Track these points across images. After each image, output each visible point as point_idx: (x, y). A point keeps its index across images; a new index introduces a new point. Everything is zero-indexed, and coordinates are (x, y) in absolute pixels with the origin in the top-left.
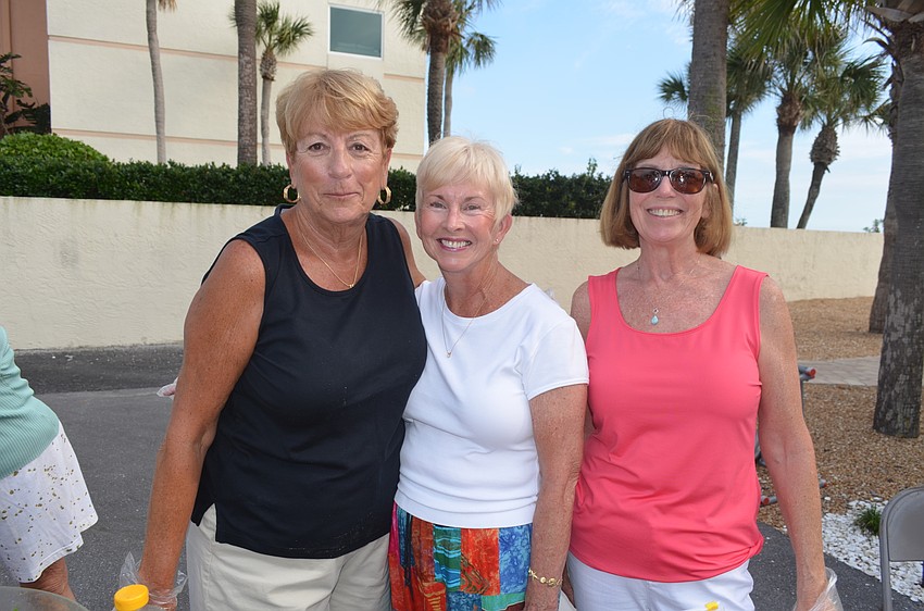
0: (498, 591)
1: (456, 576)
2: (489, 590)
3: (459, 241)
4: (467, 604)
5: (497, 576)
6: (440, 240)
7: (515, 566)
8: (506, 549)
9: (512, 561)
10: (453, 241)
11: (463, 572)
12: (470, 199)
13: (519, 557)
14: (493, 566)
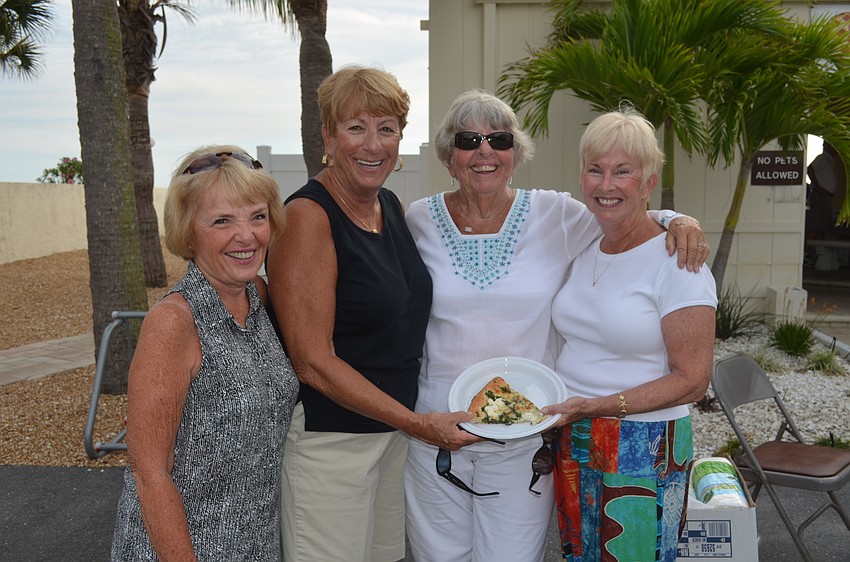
0: (616, 470)
1: (585, 455)
2: (608, 469)
3: (612, 199)
4: (592, 477)
5: (616, 458)
6: (597, 199)
7: (632, 454)
8: (625, 438)
9: (630, 449)
10: (607, 199)
11: (591, 451)
12: (621, 165)
13: (637, 447)
14: (613, 449)
